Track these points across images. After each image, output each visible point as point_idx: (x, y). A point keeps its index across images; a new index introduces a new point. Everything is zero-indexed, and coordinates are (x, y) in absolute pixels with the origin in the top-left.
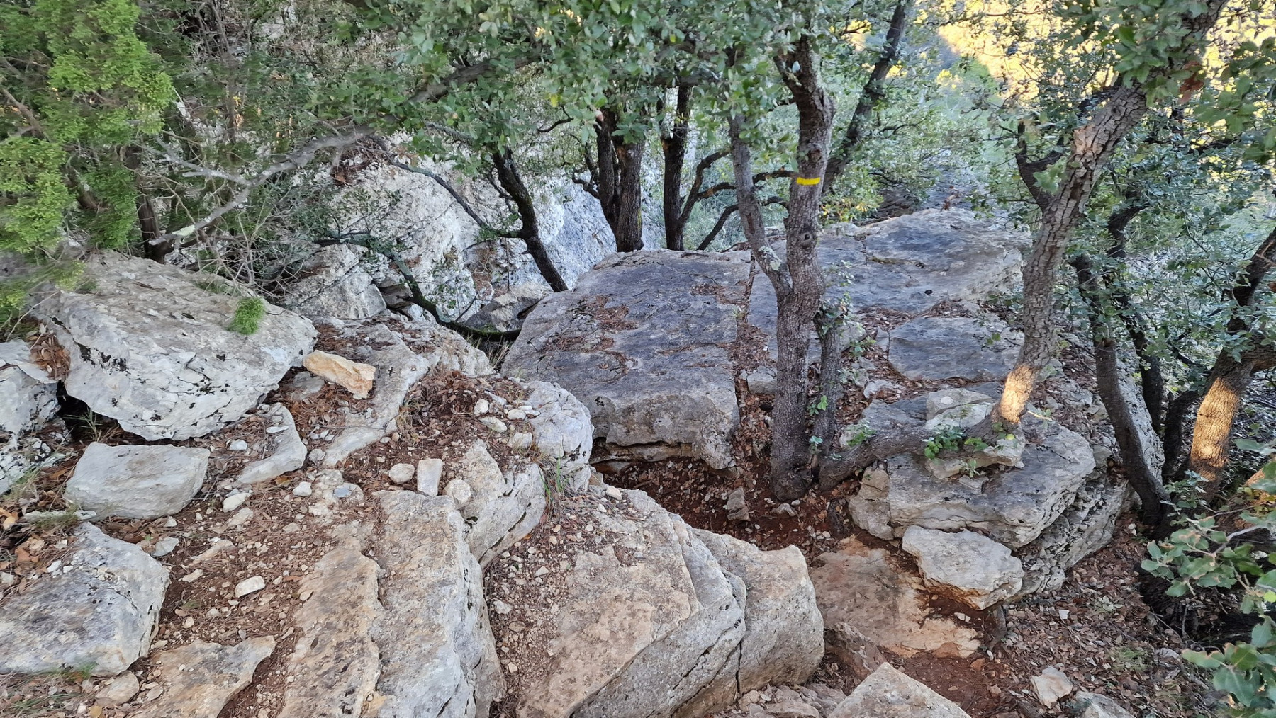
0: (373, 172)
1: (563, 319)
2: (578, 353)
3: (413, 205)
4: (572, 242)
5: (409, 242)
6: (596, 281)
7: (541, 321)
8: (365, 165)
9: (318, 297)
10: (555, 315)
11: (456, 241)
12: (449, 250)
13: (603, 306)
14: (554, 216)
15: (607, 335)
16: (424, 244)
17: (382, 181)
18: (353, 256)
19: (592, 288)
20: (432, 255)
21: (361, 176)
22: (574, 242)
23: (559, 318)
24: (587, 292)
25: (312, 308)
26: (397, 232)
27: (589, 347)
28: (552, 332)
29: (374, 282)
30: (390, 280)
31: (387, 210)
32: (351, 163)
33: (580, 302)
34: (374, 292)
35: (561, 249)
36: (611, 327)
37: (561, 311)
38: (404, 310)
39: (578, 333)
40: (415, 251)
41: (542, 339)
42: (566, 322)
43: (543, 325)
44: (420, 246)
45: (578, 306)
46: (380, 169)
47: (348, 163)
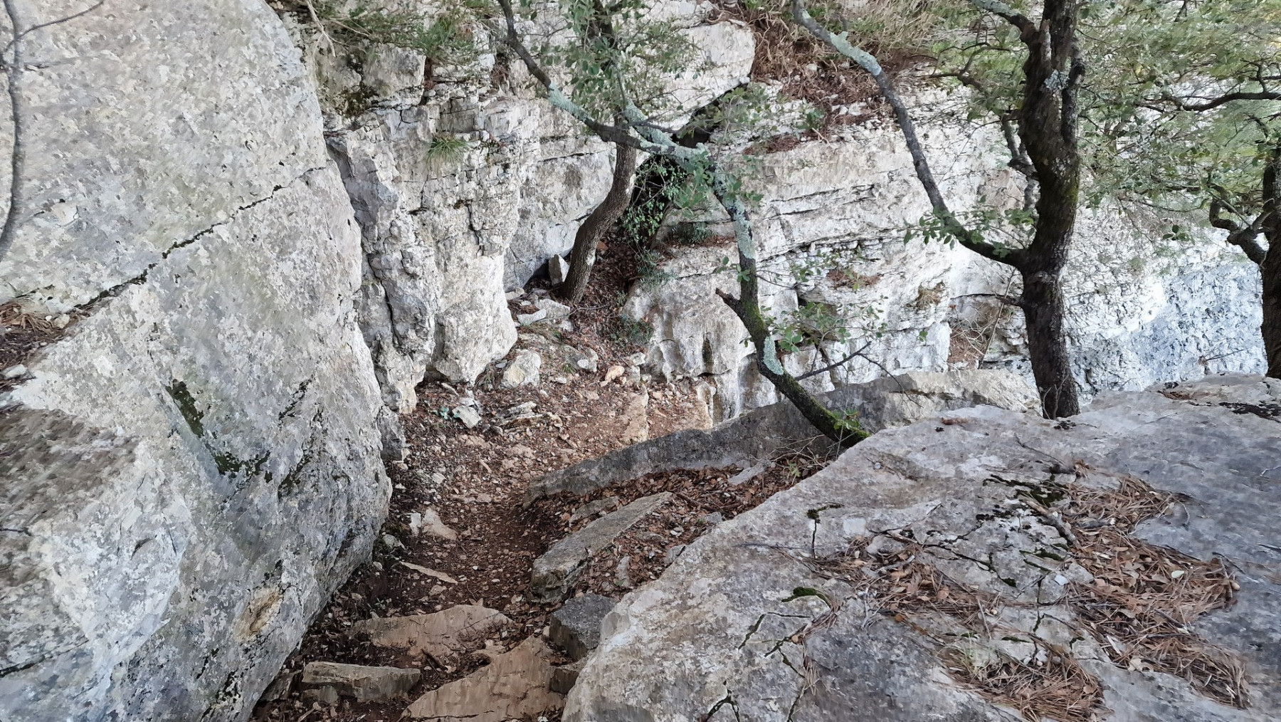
0: (867, 132)
1: (960, 496)
2: (926, 659)
3: (906, 200)
4: (1157, 355)
5: (874, 251)
6: (1150, 430)
7: (898, 465)
8: (860, 120)
9: (708, 277)
10: (949, 471)
11: (950, 278)
12: (933, 285)
13: (1130, 523)
14: (1141, 298)
15: (1086, 650)
16: (896, 262)
17: (874, 149)
18: (783, 241)
19: (1124, 444)
20: (899, 281)
21: (847, 134)
22: (1160, 356)
23: (954, 489)
24: (1099, 450)
25: (693, 289)
26: (862, 230)
27: (980, 659)
28: (896, 520)
29: (796, 287)
30: (819, 293)
31: (863, 195)
32: (844, 110)
33: (1055, 470)
34: (789, 301)
35: (1129, 355)
36: (1123, 628)
37: (975, 467)
38: (823, 344)
39: (978, 577)
40: (874, 269)
41: (854, 527)
42: (962, 513)
43: (894, 482)
44: (888, 262)
45: (1039, 477)
46: (880, 131)
47: (838, 110)
